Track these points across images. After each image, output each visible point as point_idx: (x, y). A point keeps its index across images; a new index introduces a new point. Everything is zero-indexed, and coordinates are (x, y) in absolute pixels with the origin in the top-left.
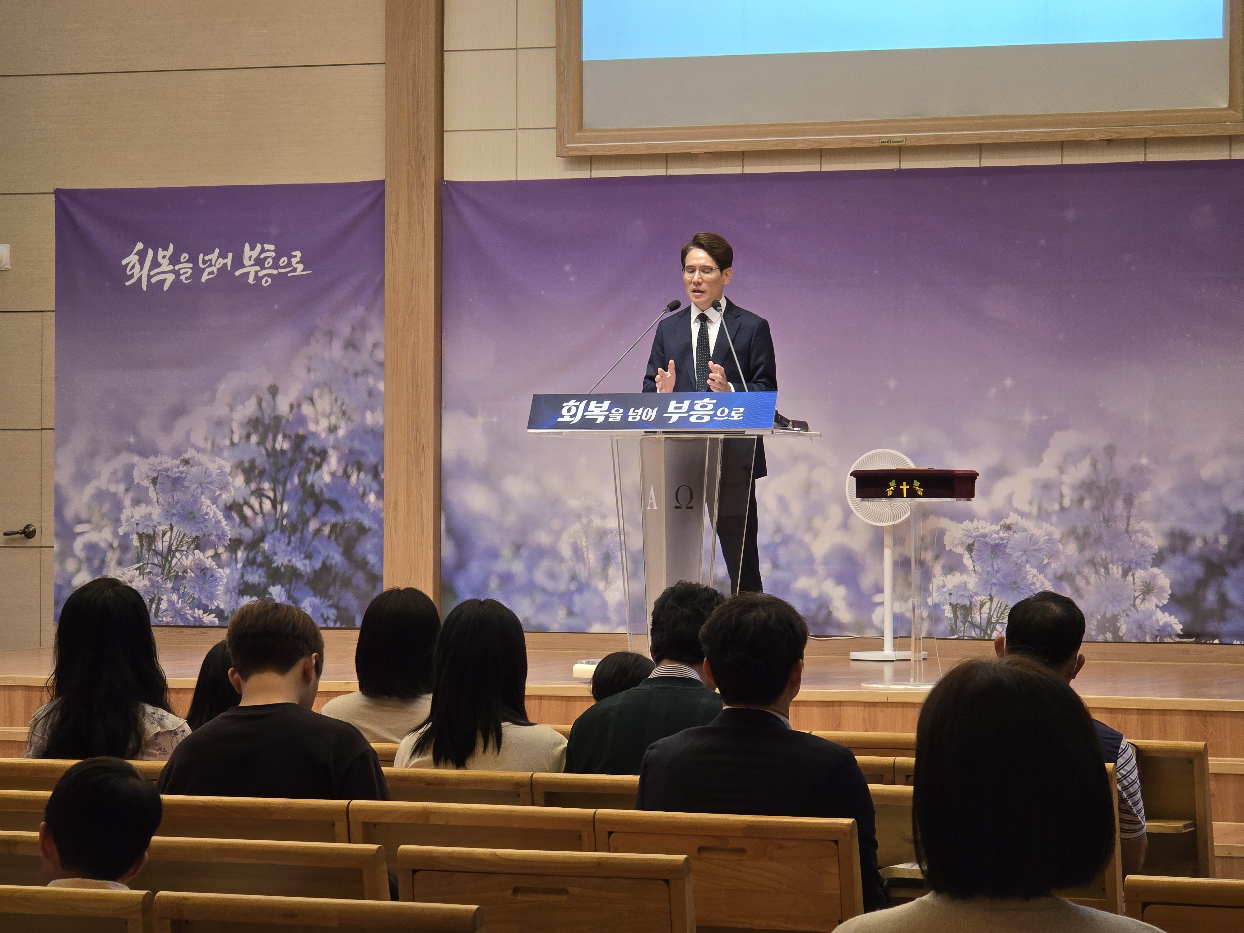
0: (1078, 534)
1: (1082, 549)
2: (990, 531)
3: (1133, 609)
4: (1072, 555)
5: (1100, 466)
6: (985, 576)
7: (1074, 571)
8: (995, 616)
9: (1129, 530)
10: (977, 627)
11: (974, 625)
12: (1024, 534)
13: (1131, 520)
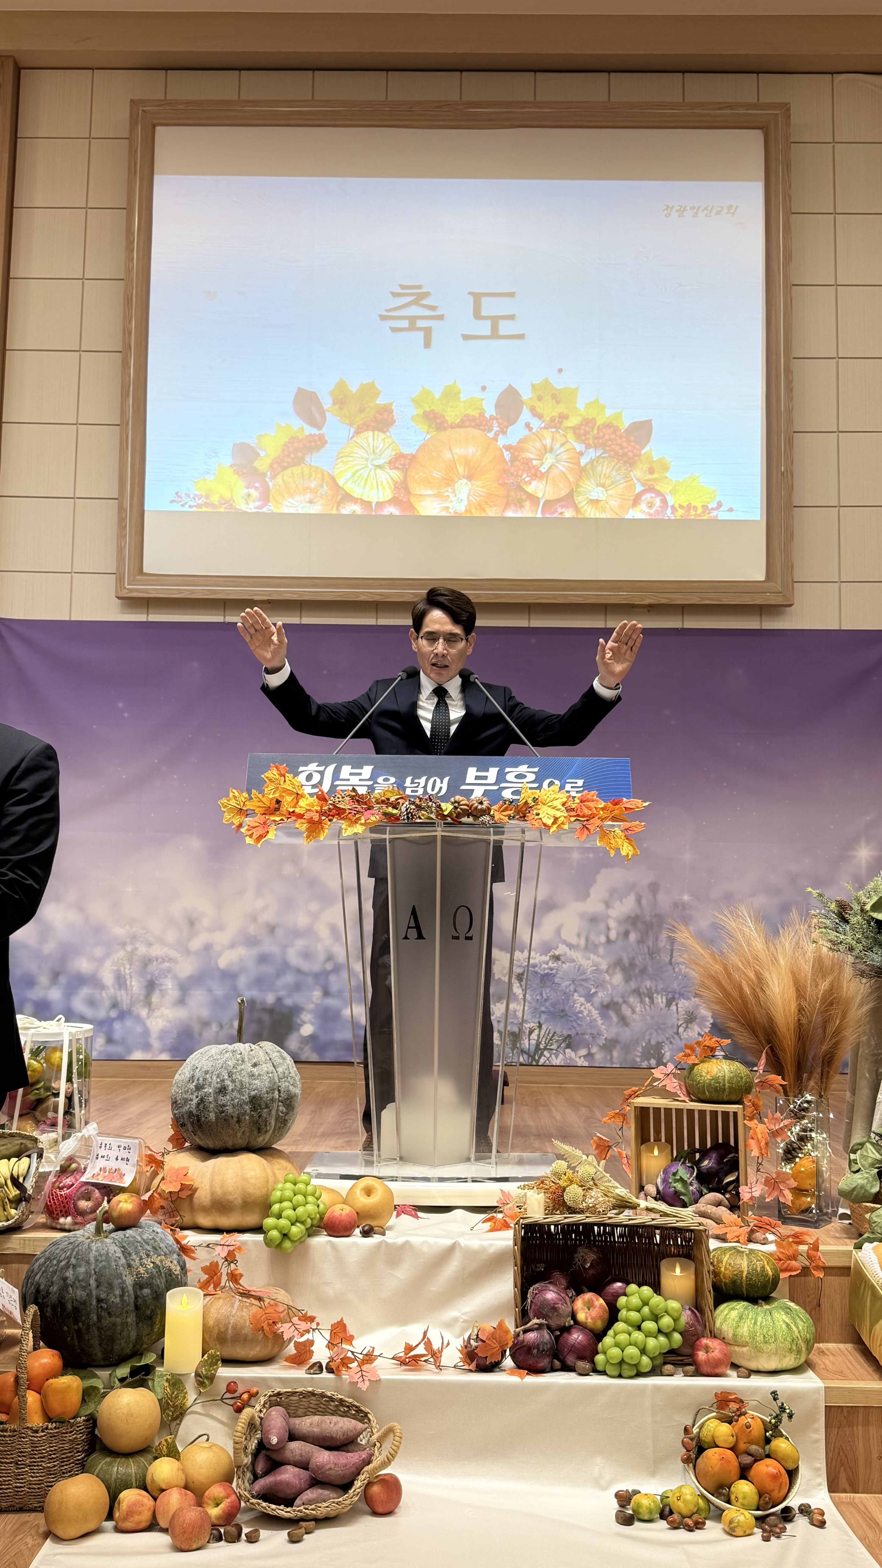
0: (624, 965)
1: (627, 979)
2: (540, 963)
3: (676, 1036)
4: (618, 986)
5: (644, 901)
6: (534, 1004)
7: (620, 1000)
8: (543, 1043)
9: (673, 961)
10: (525, 1052)
11: (523, 1052)
12: (573, 964)
13: (674, 952)
